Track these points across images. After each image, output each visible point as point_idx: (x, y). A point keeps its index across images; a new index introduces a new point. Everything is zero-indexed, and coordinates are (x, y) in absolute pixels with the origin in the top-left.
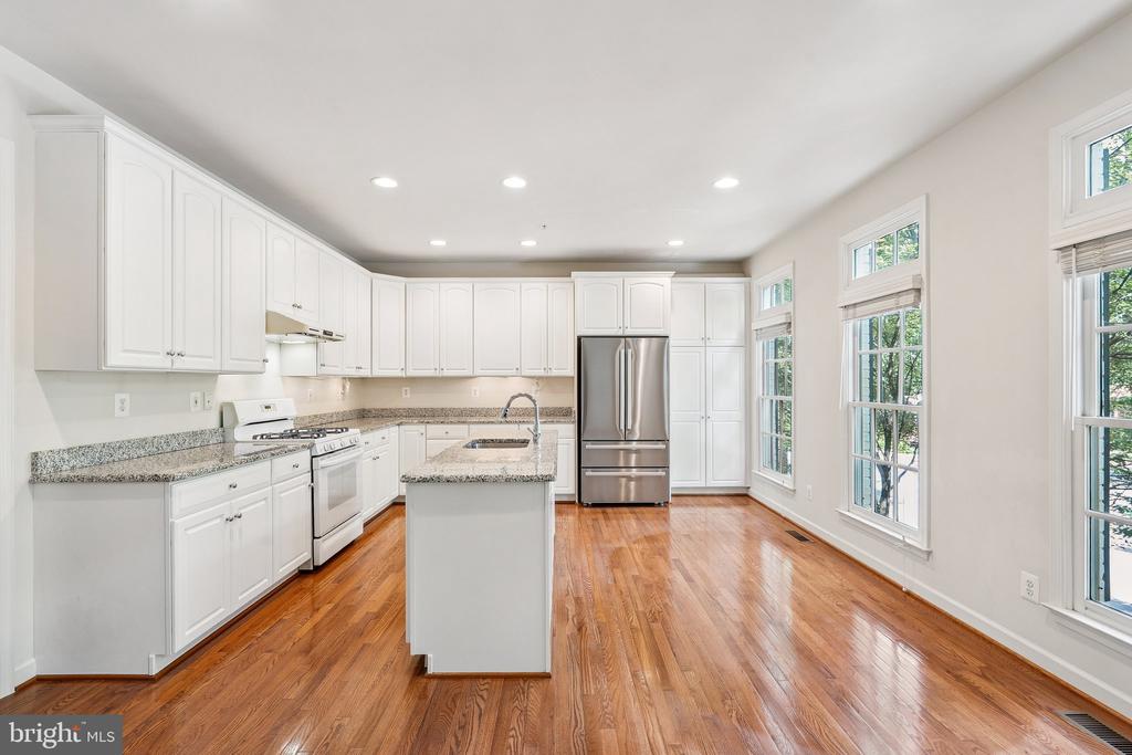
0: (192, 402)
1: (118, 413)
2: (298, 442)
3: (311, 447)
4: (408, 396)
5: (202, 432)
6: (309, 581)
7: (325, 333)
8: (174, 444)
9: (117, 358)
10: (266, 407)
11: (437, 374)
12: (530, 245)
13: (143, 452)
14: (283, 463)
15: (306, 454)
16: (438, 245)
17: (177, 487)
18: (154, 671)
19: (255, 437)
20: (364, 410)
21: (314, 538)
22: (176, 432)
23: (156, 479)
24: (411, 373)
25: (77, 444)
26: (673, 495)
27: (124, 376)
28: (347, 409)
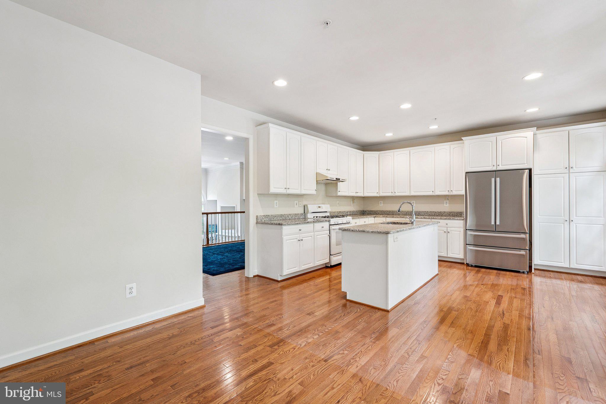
0: (295, 204)
1: (275, 206)
2: (326, 219)
3: (329, 221)
4: (382, 205)
5: (298, 214)
6: (328, 270)
7: (336, 179)
8: (290, 217)
9: (273, 190)
10: (319, 207)
11: (393, 195)
12: (434, 128)
13: (281, 219)
14: (318, 226)
15: (327, 224)
16: (389, 135)
17: (284, 227)
18: (279, 280)
19: (314, 217)
20: (364, 211)
21: (330, 255)
22: (290, 214)
23: (279, 224)
24: (382, 194)
25: (266, 215)
26: (535, 269)
27: (276, 195)
28: (355, 210)
